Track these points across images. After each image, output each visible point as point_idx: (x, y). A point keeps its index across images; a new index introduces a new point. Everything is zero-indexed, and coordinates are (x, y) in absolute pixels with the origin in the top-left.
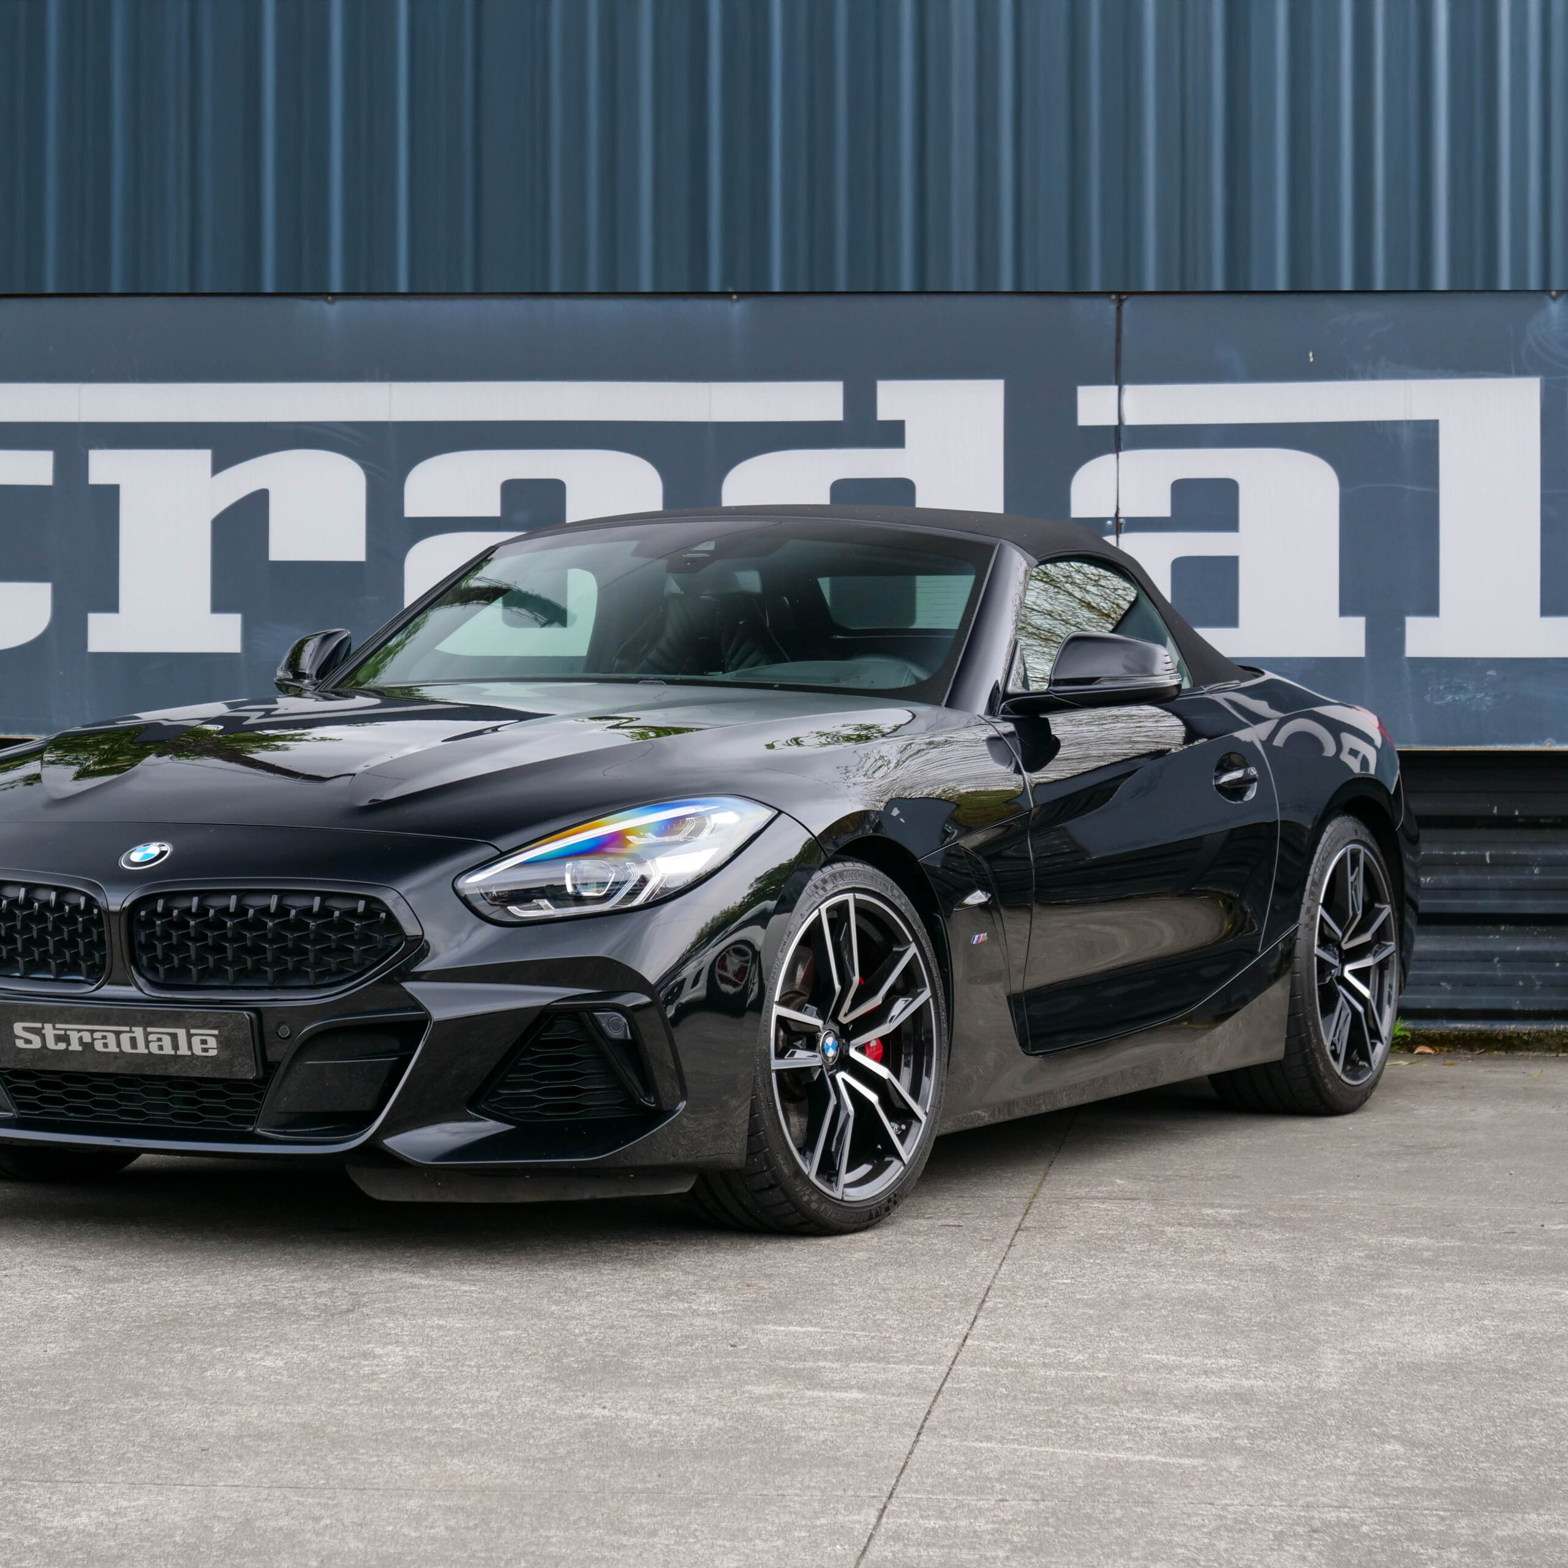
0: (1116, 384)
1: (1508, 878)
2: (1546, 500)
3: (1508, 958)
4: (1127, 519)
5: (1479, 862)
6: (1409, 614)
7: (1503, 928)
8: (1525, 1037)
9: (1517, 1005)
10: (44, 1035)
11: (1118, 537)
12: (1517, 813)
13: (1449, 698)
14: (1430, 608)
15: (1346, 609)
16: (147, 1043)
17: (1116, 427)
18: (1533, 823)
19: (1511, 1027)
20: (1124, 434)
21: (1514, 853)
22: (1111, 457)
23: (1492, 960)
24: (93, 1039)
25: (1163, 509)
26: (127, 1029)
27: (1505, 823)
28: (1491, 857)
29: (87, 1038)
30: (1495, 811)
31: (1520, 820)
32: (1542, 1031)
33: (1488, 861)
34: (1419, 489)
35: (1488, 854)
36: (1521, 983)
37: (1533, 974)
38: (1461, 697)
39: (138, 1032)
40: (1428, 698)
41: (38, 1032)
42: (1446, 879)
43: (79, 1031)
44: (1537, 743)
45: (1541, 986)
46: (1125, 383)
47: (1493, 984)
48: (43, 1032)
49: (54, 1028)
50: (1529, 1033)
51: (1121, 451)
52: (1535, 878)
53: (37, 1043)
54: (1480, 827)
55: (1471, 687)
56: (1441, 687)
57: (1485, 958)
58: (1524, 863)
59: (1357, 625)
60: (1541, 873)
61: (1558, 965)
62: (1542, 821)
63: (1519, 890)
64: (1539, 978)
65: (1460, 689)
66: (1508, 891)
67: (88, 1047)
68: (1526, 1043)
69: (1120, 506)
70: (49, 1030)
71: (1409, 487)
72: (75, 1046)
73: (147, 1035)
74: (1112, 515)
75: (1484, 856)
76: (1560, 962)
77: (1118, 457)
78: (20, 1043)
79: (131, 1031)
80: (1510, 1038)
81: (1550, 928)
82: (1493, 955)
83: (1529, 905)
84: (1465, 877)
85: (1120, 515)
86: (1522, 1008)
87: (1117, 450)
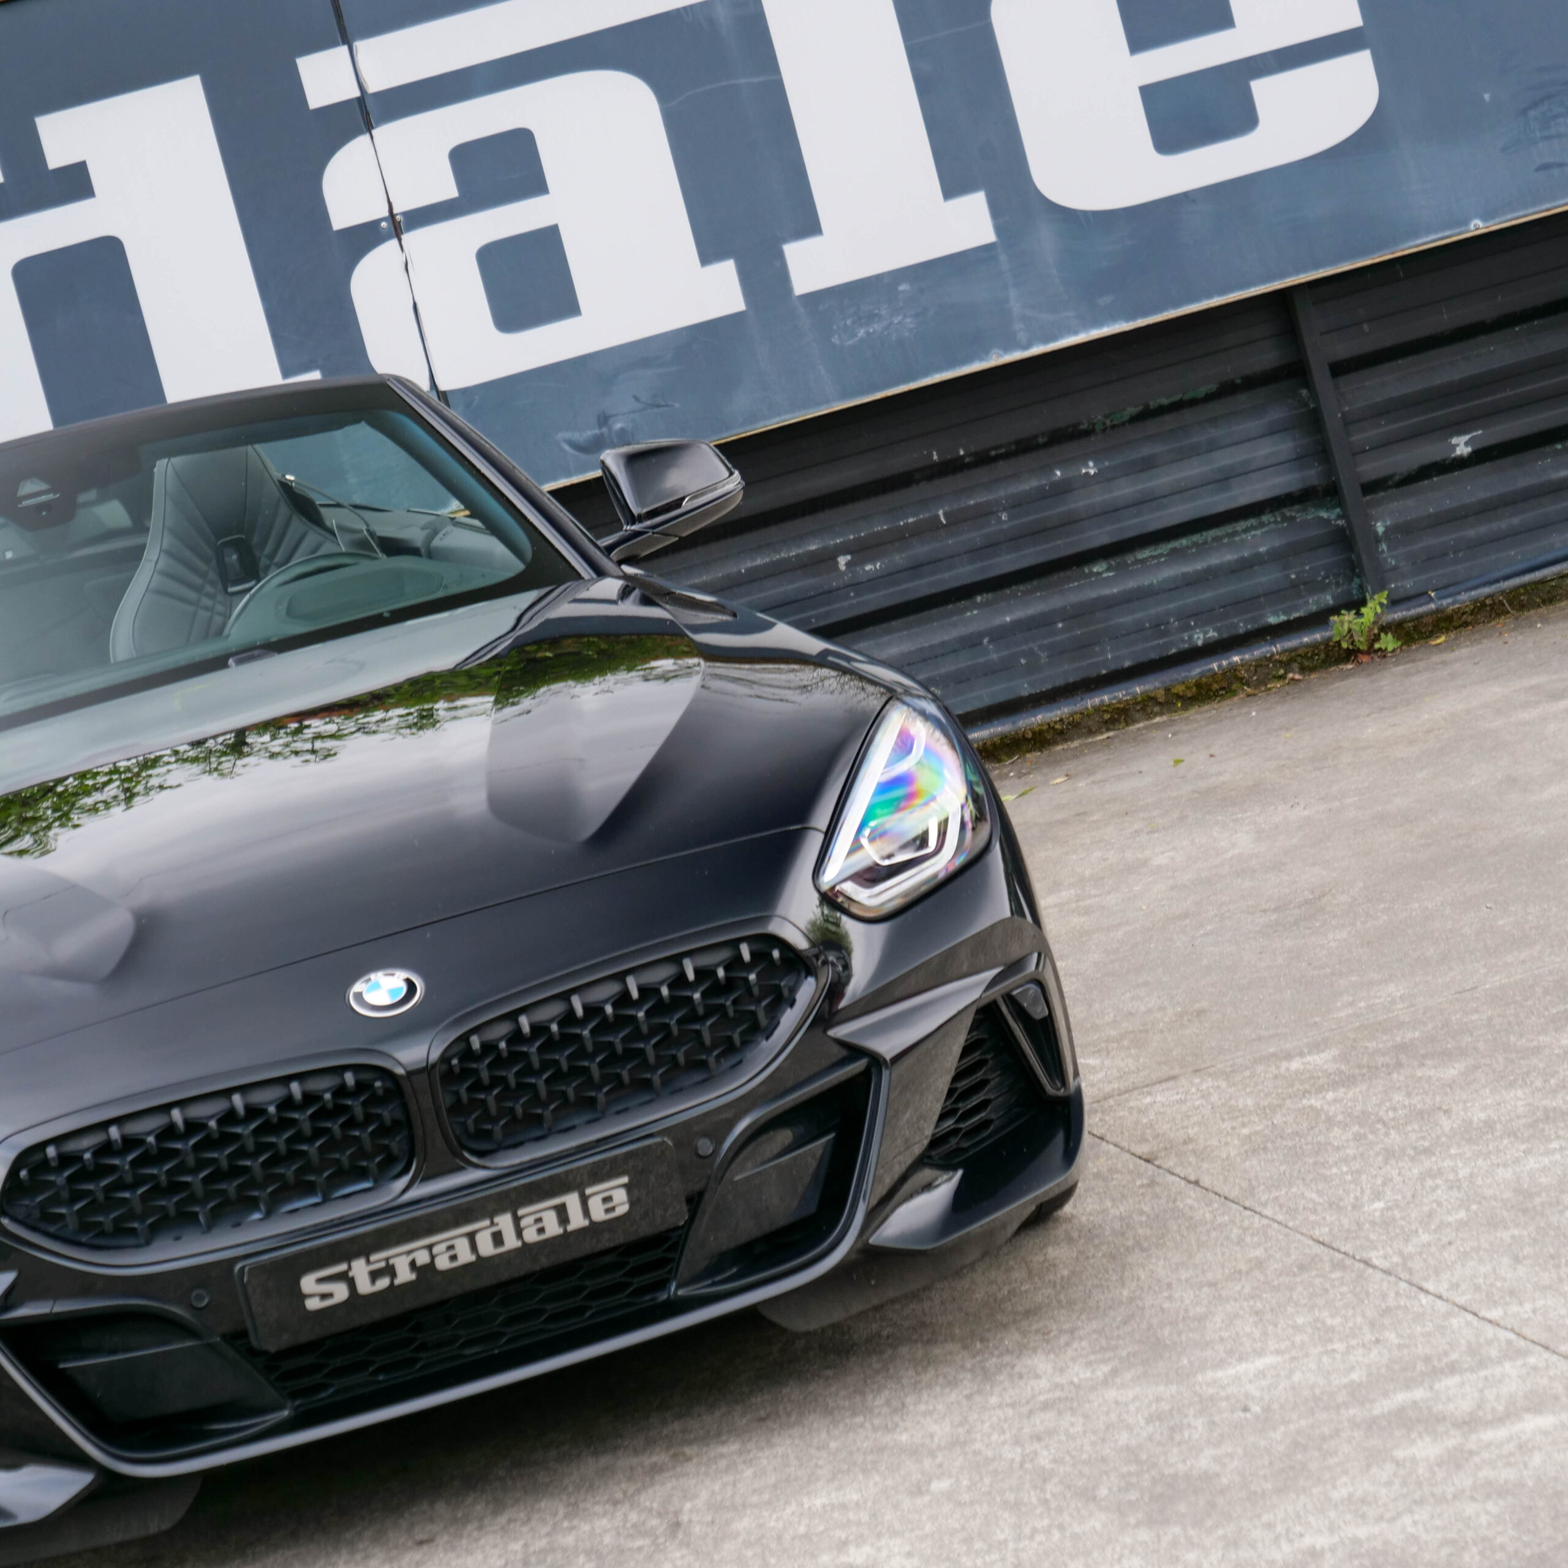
0: (344, 43)
1: (973, 536)
2: (914, 53)
3: (999, 635)
4: (405, 214)
5: (933, 526)
6: (786, 241)
7: (979, 599)
8: (1058, 726)
9: (1025, 688)
10: (353, 1279)
11: (400, 240)
12: (962, 453)
13: (861, 333)
14: (810, 226)
15: (707, 257)
16: (519, 1233)
17: (358, 99)
18: (983, 459)
19: (1039, 718)
20: (370, 105)
21: (972, 502)
22: (363, 140)
23: (981, 643)
24: (433, 1257)
25: (447, 189)
26: (487, 1222)
27: (951, 467)
28: (946, 515)
29: (422, 1258)
30: (935, 457)
31: (967, 460)
32: (1076, 713)
33: (944, 522)
34: (755, 80)
35: (941, 512)
36: (1023, 661)
37: (1034, 646)
38: (876, 327)
39: (504, 1222)
40: (835, 340)
41: (344, 1277)
42: (899, 559)
43: (409, 1252)
44: (981, 359)
45: (1048, 657)
46: (354, 40)
47: (990, 671)
48: (351, 1274)
49: (368, 1262)
50: (1061, 720)
51: (373, 128)
52: (1005, 527)
53: (340, 1292)
54: (918, 482)
55: (884, 312)
56: (849, 322)
57: (971, 643)
58: (985, 513)
59: (727, 270)
60: (1011, 518)
61: (1060, 625)
62: (993, 453)
63: (991, 547)
64: (1041, 648)
65: (872, 317)
66: (975, 552)
67: (425, 1272)
68: (1061, 733)
69: (391, 200)
70: (360, 1269)
71: (743, 81)
72: (405, 1275)
73: (517, 1220)
74: (386, 214)
75: (938, 517)
76: (1062, 621)
77: (372, 137)
78: (313, 1304)
79: (492, 1224)
80: (1041, 732)
81: (1035, 583)
82: (981, 635)
83: (1007, 562)
84: (921, 550)
85: (395, 212)
86: (1033, 692)
87: (369, 128)
